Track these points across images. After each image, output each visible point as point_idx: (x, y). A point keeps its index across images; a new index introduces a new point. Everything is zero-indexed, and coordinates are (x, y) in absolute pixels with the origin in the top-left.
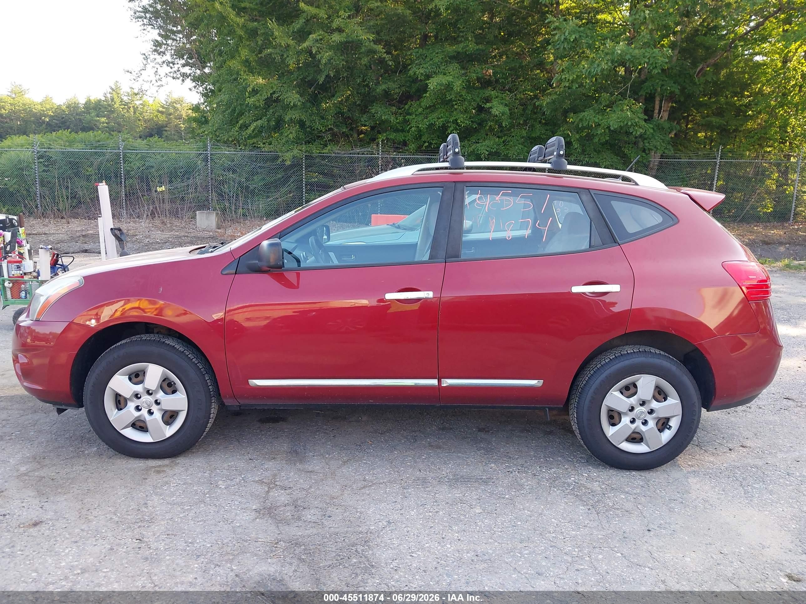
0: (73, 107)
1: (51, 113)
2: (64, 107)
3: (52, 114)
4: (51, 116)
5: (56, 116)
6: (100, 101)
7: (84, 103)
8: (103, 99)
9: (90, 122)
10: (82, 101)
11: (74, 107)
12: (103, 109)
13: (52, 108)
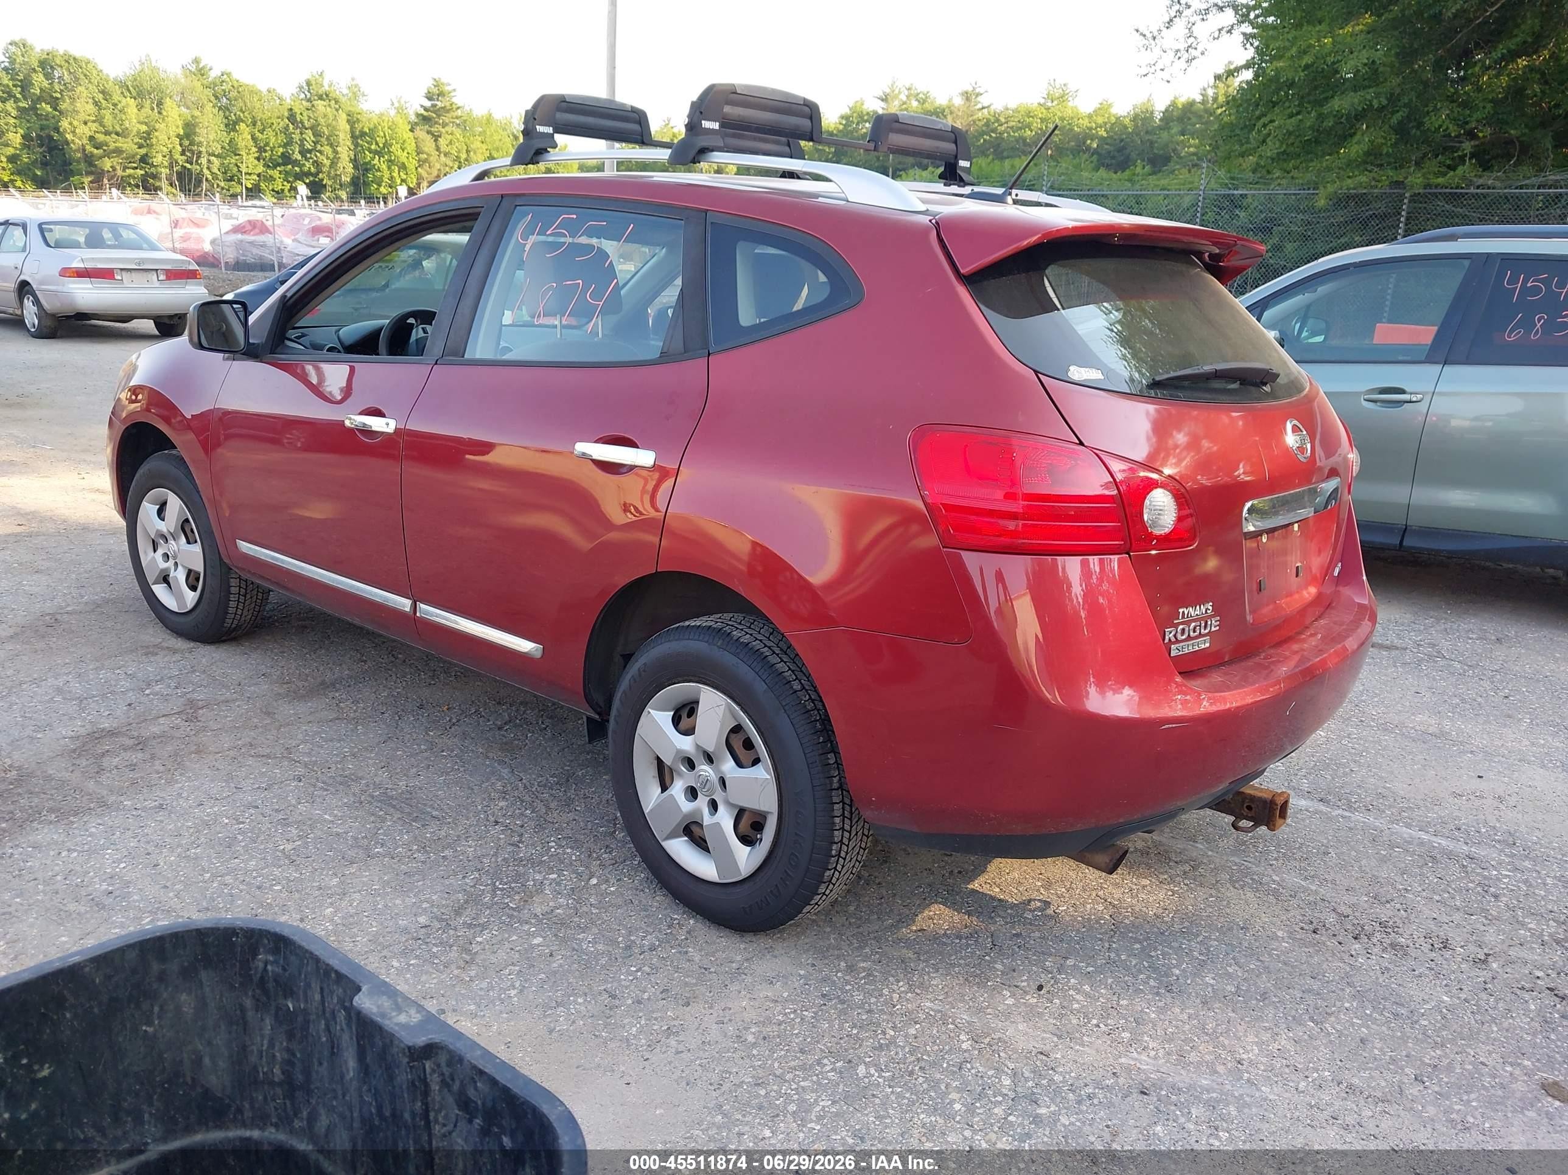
0: (1142, 118)
1: (1102, 133)
2: (1127, 121)
3: (1105, 134)
4: (1102, 139)
5: (1111, 137)
6: (1192, 104)
7: (1163, 110)
8: (1199, 98)
9: (1167, 145)
10: (1160, 106)
11: (1144, 120)
12: (1194, 120)
13: (1105, 123)
